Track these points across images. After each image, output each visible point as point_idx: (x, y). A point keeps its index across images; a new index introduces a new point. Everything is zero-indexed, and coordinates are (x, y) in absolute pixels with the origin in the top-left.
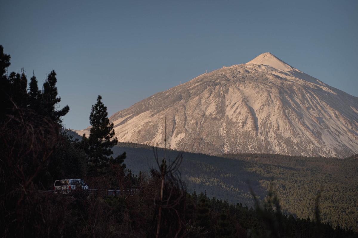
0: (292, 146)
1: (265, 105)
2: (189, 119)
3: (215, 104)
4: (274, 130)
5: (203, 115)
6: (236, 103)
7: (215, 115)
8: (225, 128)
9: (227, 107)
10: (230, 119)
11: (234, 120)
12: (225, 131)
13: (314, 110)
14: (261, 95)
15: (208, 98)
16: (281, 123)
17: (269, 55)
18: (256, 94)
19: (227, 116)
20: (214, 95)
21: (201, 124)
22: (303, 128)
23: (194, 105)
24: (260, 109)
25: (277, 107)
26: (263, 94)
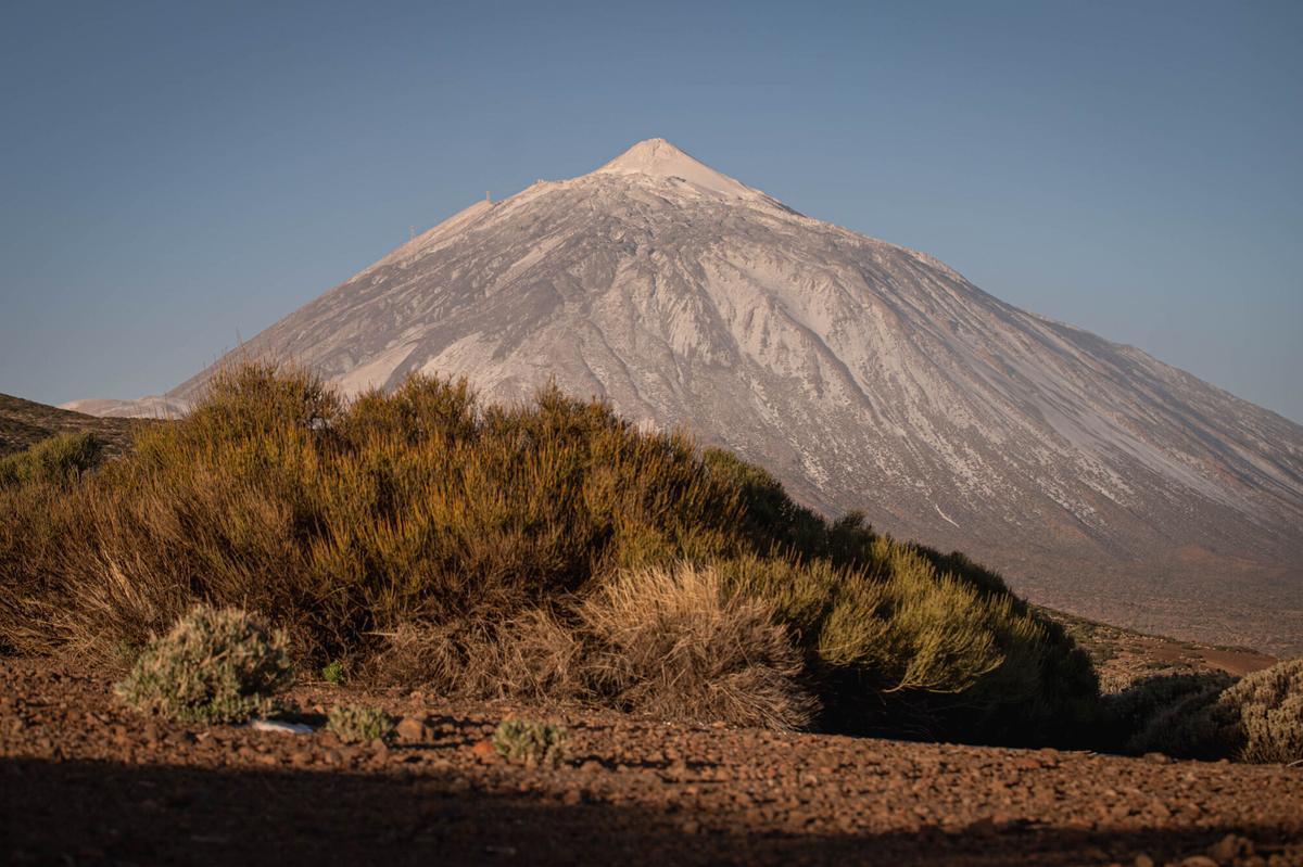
0: (996, 457)
1: (846, 319)
2: (635, 368)
3: (689, 315)
4: (914, 402)
5: (671, 354)
6: (752, 314)
7: (709, 354)
8: (765, 399)
9: (730, 325)
10: (763, 366)
11: (779, 371)
12: (772, 407)
13: (967, 331)
14: (813, 287)
15: (652, 295)
16: (922, 379)
17: (664, 146)
18: (795, 280)
19: (748, 355)
20: (667, 284)
21: (679, 384)
22: (985, 394)
23: (622, 319)
24: (837, 332)
25: (882, 328)
26: (819, 283)
